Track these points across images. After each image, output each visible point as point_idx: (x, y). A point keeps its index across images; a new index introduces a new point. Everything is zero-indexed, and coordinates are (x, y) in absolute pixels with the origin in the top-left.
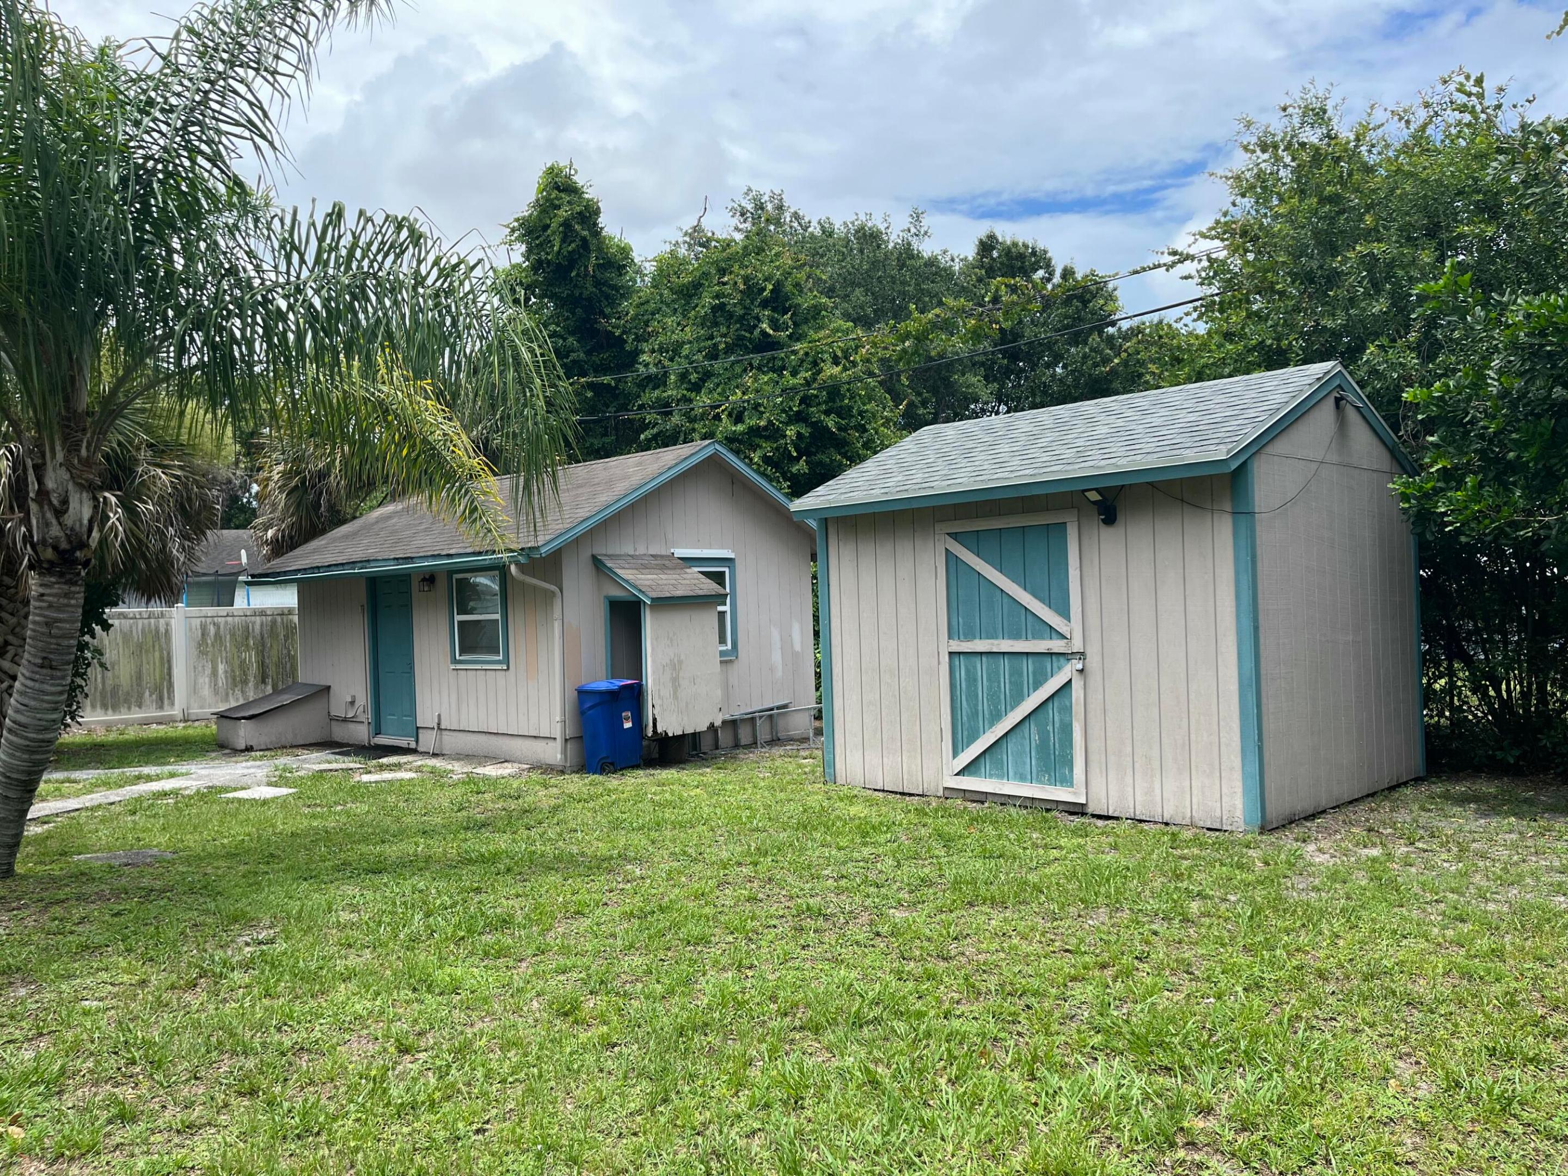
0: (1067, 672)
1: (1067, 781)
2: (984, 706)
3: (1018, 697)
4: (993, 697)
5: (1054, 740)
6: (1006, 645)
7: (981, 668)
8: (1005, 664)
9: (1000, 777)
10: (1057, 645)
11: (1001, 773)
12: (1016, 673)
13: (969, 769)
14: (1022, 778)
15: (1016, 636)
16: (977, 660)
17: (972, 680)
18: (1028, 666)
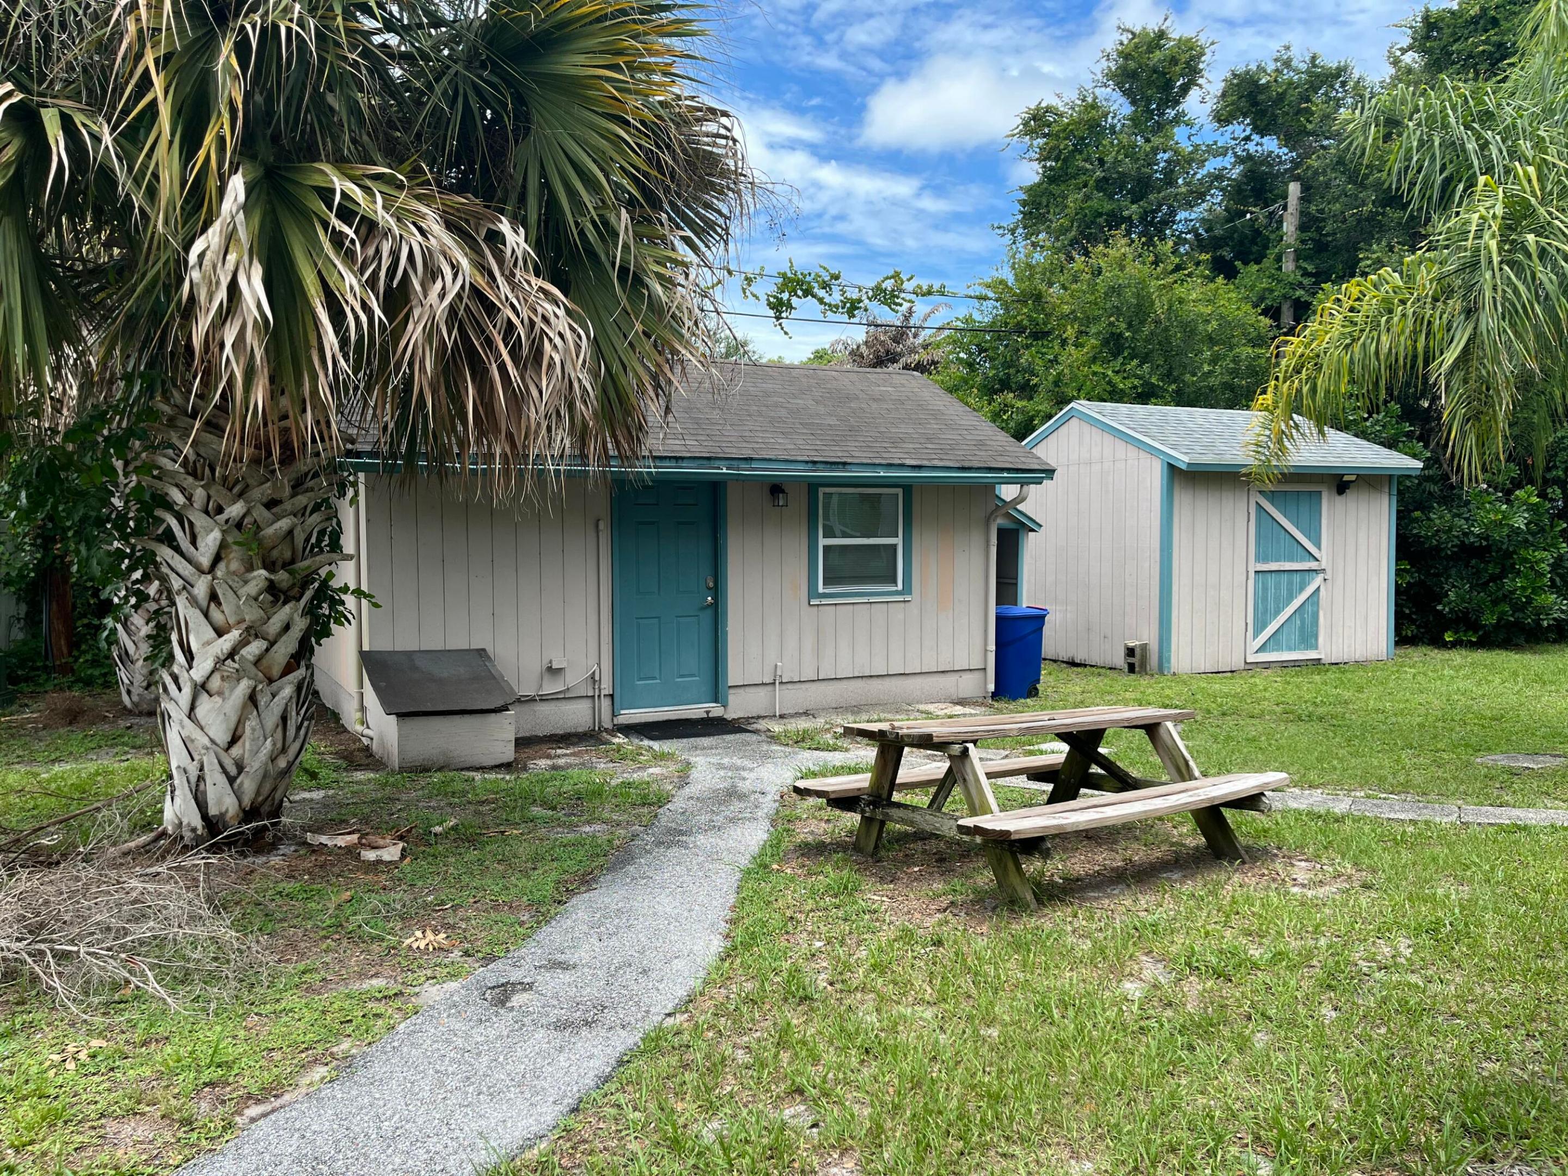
0: (1318, 580)
1: (1316, 647)
2: (1271, 605)
3: (1290, 598)
4: (1277, 599)
5: (1308, 621)
6: (1288, 566)
7: (1271, 580)
8: (1285, 577)
9: (1277, 650)
10: (1313, 565)
11: (1279, 648)
12: (1290, 583)
13: (1262, 649)
14: (1290, 649)
15: (1291, 560)
16: (1269, 575)
17: (1265, 589)
18: (1297, 578)
